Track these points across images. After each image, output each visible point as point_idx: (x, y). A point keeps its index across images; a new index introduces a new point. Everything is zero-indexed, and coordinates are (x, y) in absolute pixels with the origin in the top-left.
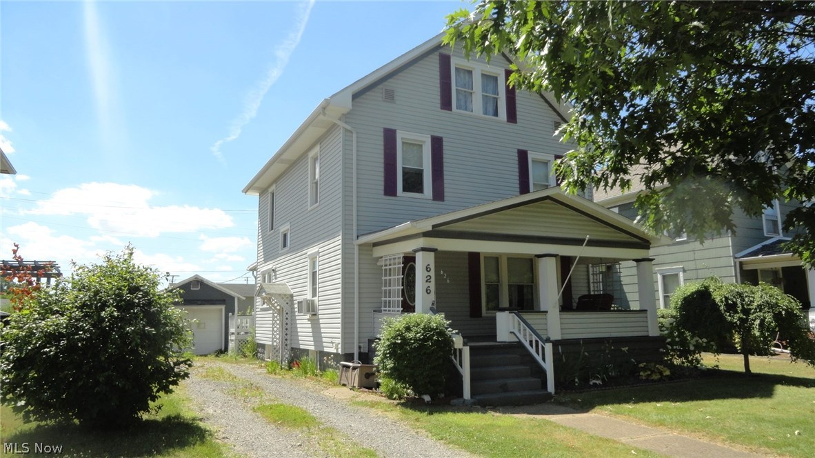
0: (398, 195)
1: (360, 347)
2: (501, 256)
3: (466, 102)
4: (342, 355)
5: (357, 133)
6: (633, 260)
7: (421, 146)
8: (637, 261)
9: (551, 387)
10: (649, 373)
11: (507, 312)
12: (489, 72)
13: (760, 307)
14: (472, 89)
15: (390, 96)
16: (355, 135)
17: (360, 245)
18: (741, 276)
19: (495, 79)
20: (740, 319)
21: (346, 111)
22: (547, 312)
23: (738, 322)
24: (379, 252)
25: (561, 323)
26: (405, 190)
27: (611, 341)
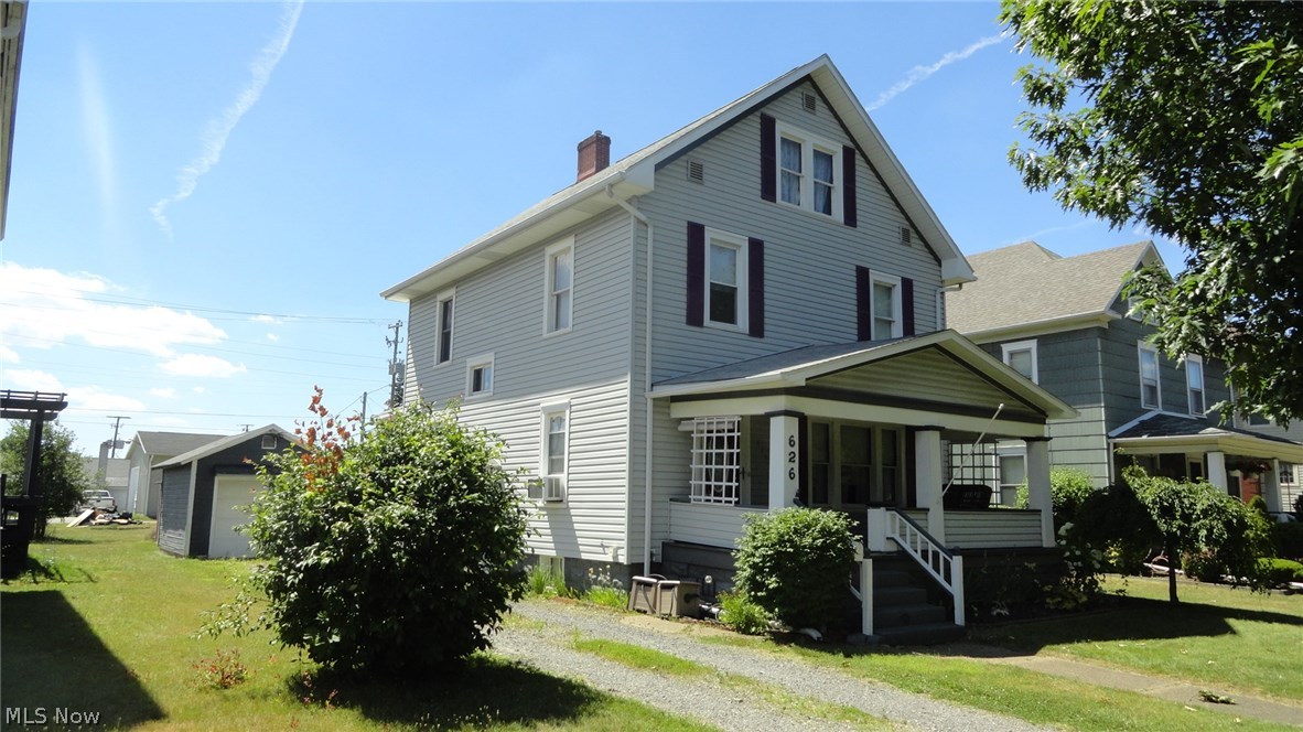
0: (705, 324)
1: (652, 555)
2: (833, 423)
3: (789, 191)
4: (628, 566)
5: (654, 226)
6: (1022, 438)
7: (735, 251)
8: (1027, 439)
9: (959, 617)
10: (1060, 599)
11: (883, 509)
12: (823, 148)
13: (1205, 513)
14: (800, 172)
15: (697, 173)
16: (650, 230)
17: (654, 399)
18: (1115, 464)
19: (829, 159)
20: (1180, 527)
21: (640, 191)
22: (928, 510)
23: (1178, 532)
24: (680, 410)
25: (946, 527)
26: (713, 318)
27: (1014, 554)
